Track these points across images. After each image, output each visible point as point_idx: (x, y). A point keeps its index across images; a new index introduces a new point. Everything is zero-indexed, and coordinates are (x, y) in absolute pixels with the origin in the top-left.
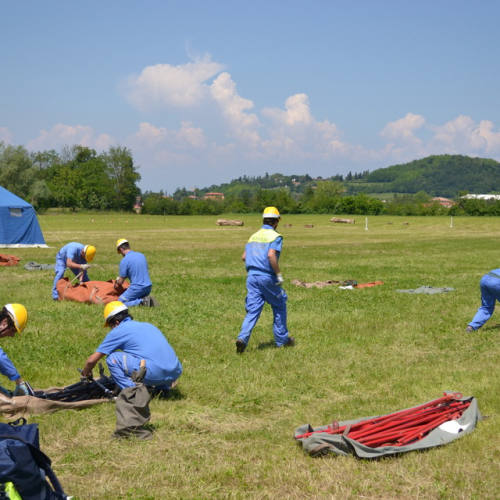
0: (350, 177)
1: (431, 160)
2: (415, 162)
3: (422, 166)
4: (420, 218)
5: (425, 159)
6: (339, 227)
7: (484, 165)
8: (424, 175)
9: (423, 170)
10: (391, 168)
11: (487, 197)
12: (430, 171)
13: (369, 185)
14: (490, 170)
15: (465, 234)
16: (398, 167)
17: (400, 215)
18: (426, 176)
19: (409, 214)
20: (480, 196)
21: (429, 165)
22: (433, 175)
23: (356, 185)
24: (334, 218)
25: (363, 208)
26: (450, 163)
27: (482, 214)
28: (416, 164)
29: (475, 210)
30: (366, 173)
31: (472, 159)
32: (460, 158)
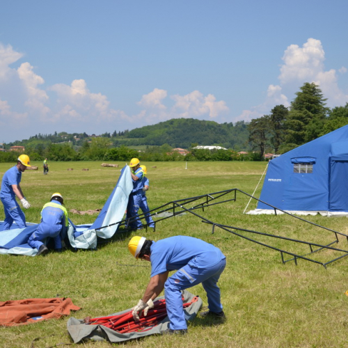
0: (115, 134)
1: (172, 122)
2: (161, 123)
3: (166, 126)
4: (164, 163)
5: (168, 121)
6: (107, 170)
7: (208, 125)
8: (167, 132)
9: (166, 129)
10: (144, 128)
11: (211, 148)
12: (172, 130)
13: (129, 140)
14: (212, 129)
15: (195, 174)
16: (149, 127)
17: (151, 161)
18: (169, 133)
19: (157, 160)
20: (205, 147)
21: (171, 126)
22: (174, 133)
23: (120, 140)
24: (104, 163)
25: (124, 156)
26: (185, 124)
27: (207, 160)
28: (161, 125)
29: (203, 157)
30: (127, 132)
31: (200, 122)
32: (192, 120)
